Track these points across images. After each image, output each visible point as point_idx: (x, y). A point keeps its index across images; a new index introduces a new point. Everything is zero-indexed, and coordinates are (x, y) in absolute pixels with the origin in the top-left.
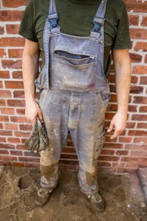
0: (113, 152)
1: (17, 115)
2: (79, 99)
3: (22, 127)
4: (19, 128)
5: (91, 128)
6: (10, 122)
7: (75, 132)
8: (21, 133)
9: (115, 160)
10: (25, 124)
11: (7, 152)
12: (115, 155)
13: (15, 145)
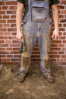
0: (56, 53)
1: (11, 36)
2: (41, 24)
3: (14, 42)
4: (12, 43)
5: (46, 36)
6: (8, 39)
7: (40, 39)
8: (13, 45)
9: (58, 57)
10: (15, 40)
11: (5, 56)
12: (58, 54)
13: (9, 51)
